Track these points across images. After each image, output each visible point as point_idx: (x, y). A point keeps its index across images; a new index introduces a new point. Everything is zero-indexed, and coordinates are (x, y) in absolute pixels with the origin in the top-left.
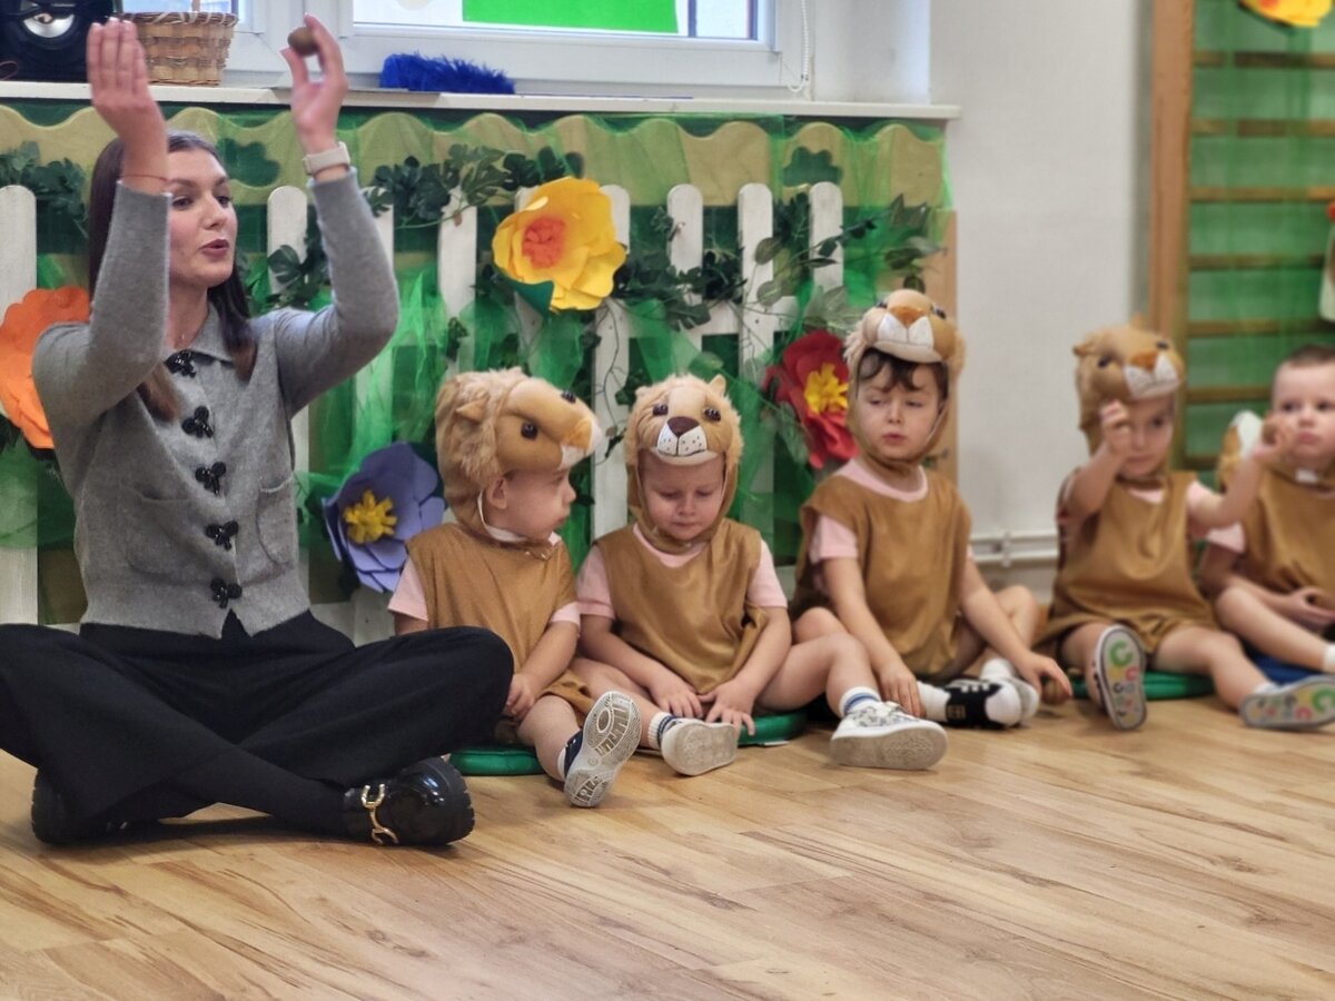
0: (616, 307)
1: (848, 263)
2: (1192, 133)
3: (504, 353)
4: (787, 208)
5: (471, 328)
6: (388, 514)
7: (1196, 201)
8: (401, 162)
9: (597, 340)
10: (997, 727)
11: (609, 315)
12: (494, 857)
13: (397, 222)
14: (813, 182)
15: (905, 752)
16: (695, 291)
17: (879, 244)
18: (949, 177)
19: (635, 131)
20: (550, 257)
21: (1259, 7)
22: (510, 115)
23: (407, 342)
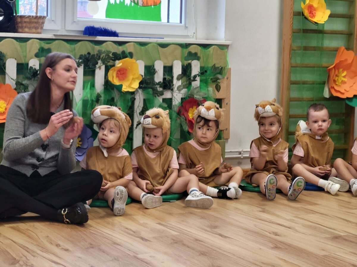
0: (140, 91)
1: (201, 81)
2: (291, 49)
3: (111, 102)
4: (185, 66)
5: (102, 95)
6: (80, 141)
7: (292, 67)
8: (86, 54)
9: (135, 99)
10: (230, 199)
11: (138, 93)
12: (94, 227)
13: (84, 68)
14: (193, 60)
15: (203, 204)
16: (160, 87)
17: (209, 76)
18: (229, 59)
19: (147, 47)
20: (123, 78)
21: (310, 18)
22: (115, 42)
23: (86, 98)
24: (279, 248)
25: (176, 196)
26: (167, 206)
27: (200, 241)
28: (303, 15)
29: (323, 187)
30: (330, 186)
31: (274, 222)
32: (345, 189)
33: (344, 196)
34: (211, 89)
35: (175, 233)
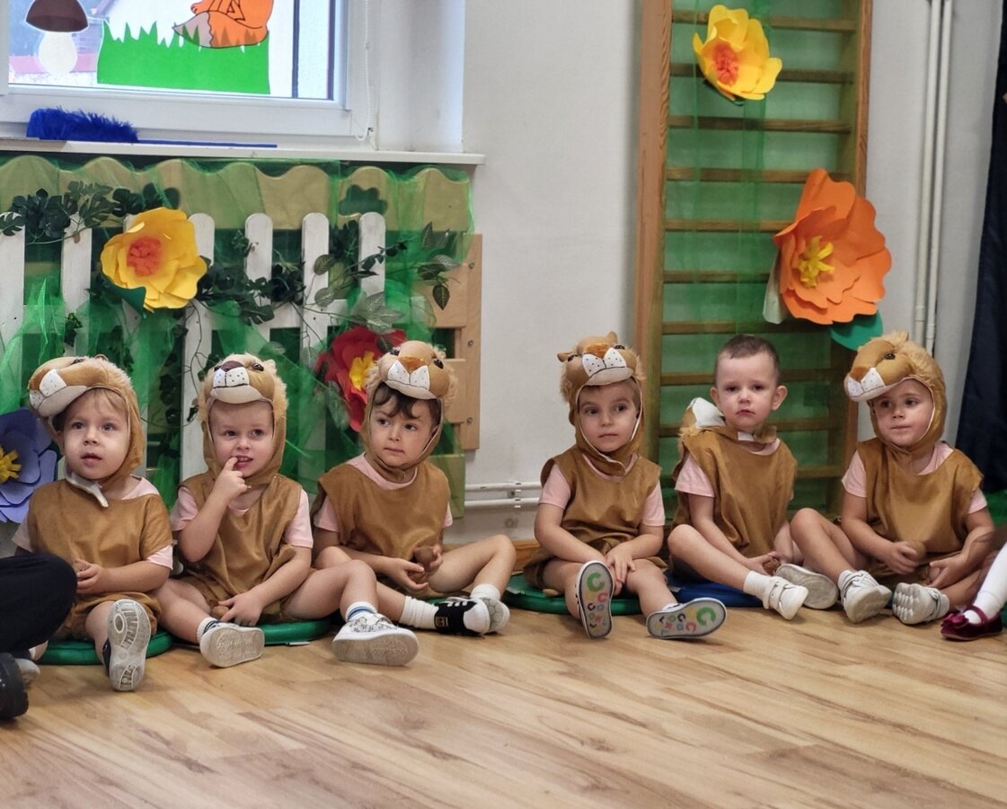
0: (202, 308)
1: (389, 275)
2: (666, 178)
3: (111, 341)
4: (340, 231)
5: (85, 322)
6: (14, 462)
7: (668, 230)
8: (34, 194)
9: (185, 332)
10: (473, 634)
11: (196, 312)
13: (28, 239)
14: (363, 213)
15: (386, 652)
16: (262, 295)
17: (414, 259)
18: (473, 208)
19: (221, 172)
20: (149, 268)
21: (719, 84)
22: (122, 158)
23: (33, 331)
24: (606, 788)
25: (309, 626)
26: (278, 657)
27: (364, 768)
28: (700, 73)
29: (760, 597)
30: (778, 591)
31: (600, 707)
32: (824, 600)
33: (819, 622)
34: (420, 300)
35: (290, 745)
